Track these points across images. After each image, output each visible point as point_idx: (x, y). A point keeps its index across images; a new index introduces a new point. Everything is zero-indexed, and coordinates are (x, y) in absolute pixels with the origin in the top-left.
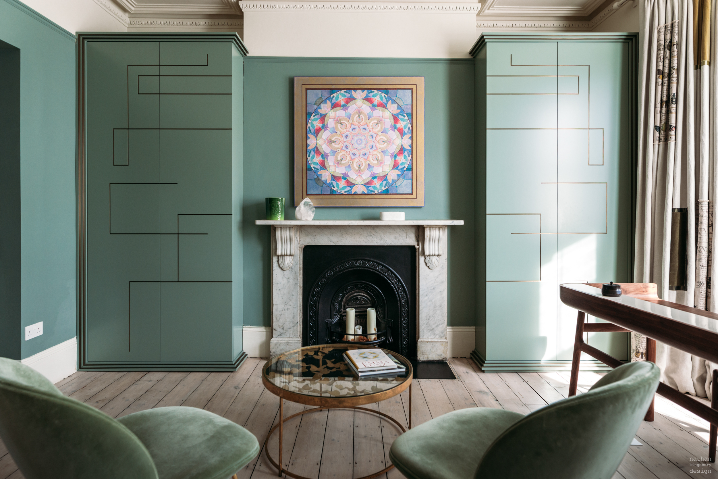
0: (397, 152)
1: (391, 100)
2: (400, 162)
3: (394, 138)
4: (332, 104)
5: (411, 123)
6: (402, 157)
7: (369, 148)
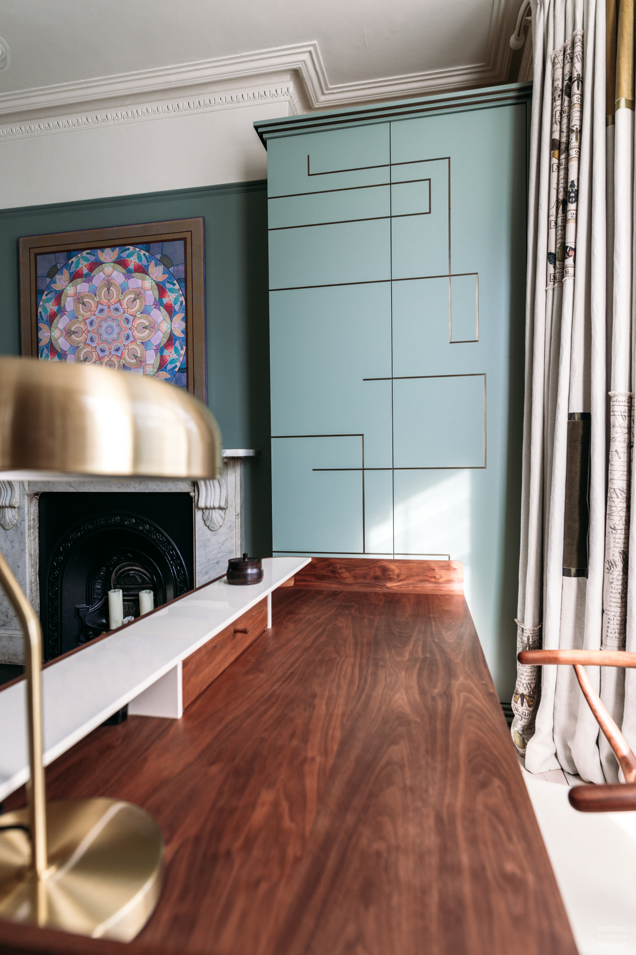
0: (164, 343)
1: (154, 261)
2: (169, 359)
3: (159, 321)
4: (71, 274)
5: (184, 294)
6: (173, 350)
7: (123, 340)
